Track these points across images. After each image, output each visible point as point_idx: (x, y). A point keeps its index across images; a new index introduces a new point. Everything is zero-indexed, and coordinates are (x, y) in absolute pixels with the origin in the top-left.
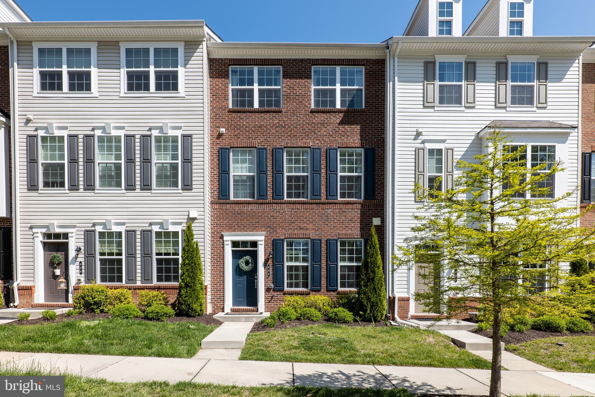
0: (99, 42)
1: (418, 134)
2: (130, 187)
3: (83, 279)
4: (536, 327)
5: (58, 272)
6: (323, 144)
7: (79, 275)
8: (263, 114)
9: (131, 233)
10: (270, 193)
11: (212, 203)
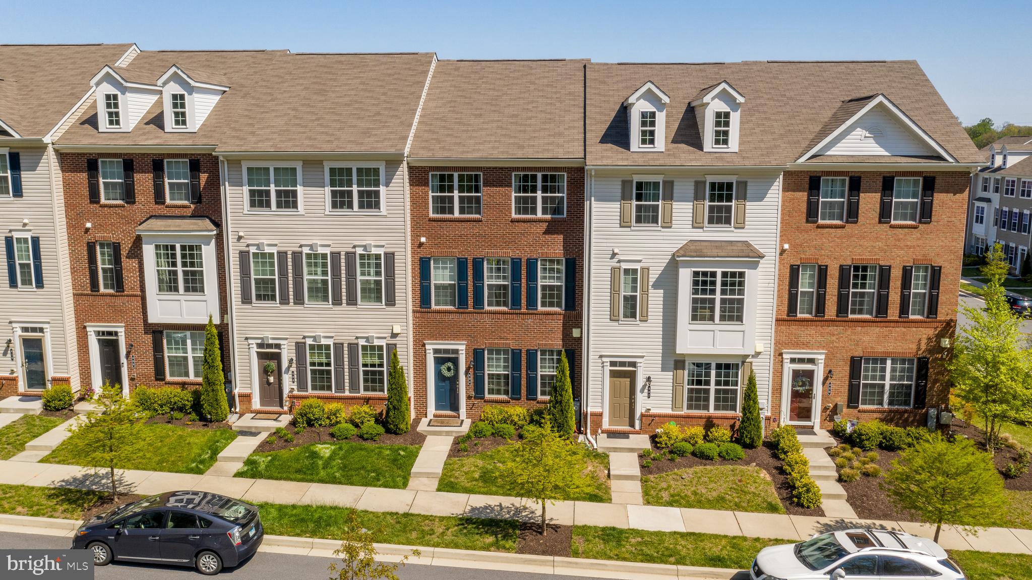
0: (303, 161)
1: (614, 255)
2: (337, 301)
3: (295, 388)
5: (271, 379)
6: (524, 255)
7: (291, 383)
8: (463, 223)
9: (338, 347)
10: (470, 302)
11: (414, 312)
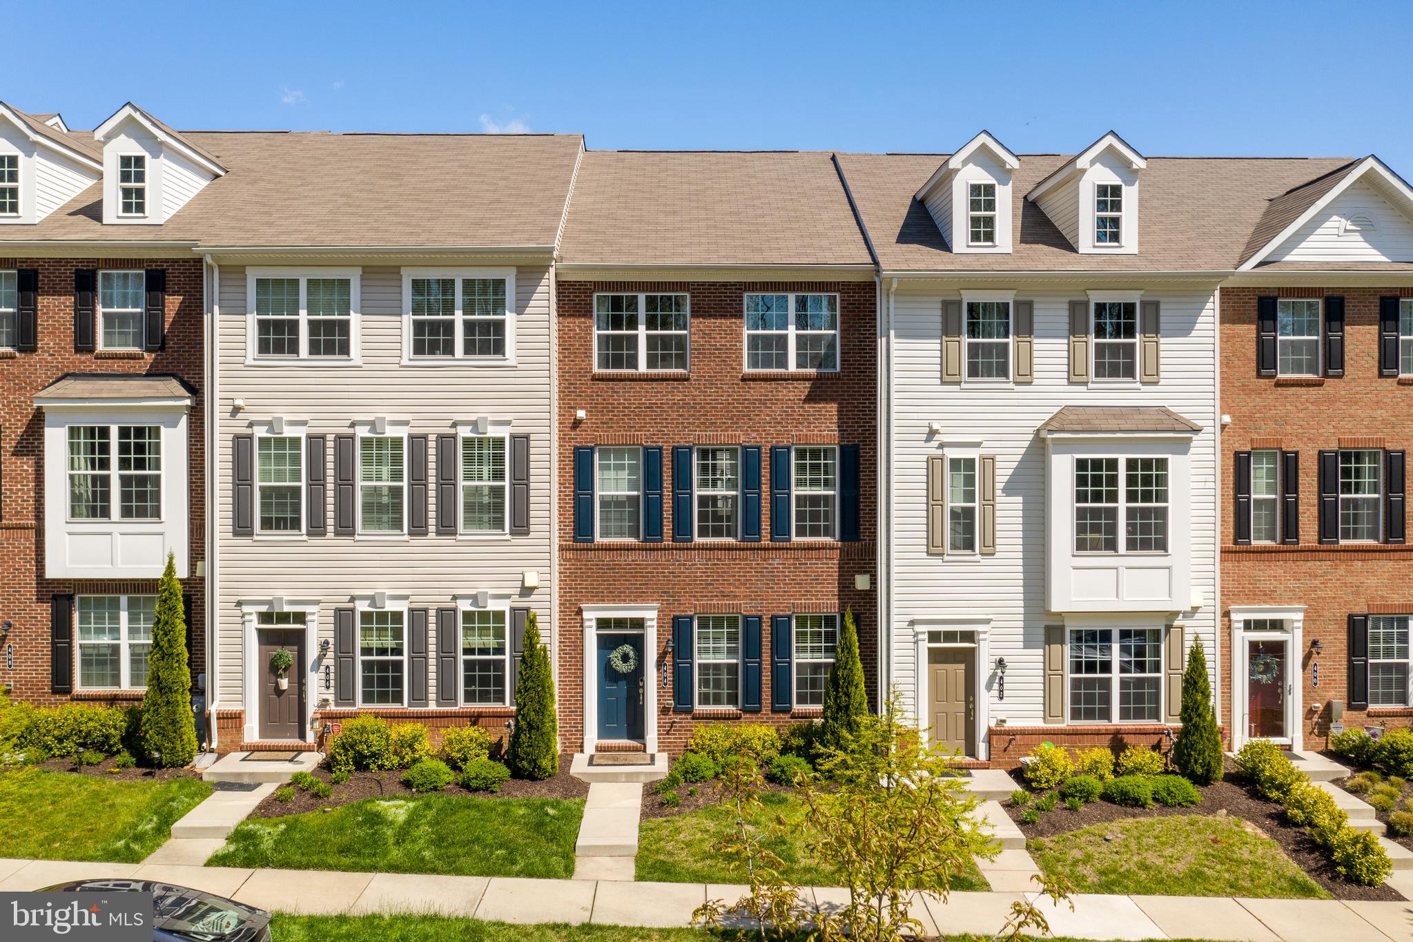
0: (364, 267)
1: (932, 433)
2: (419, 528)
3: (331, 698)
4: (1107, 797)
5: (284, 683)
6: (765, 438)
7: (323, 690)
8: (654, 384)
9: (419, 615)
10: (667, 528)
11: (562, 549)
